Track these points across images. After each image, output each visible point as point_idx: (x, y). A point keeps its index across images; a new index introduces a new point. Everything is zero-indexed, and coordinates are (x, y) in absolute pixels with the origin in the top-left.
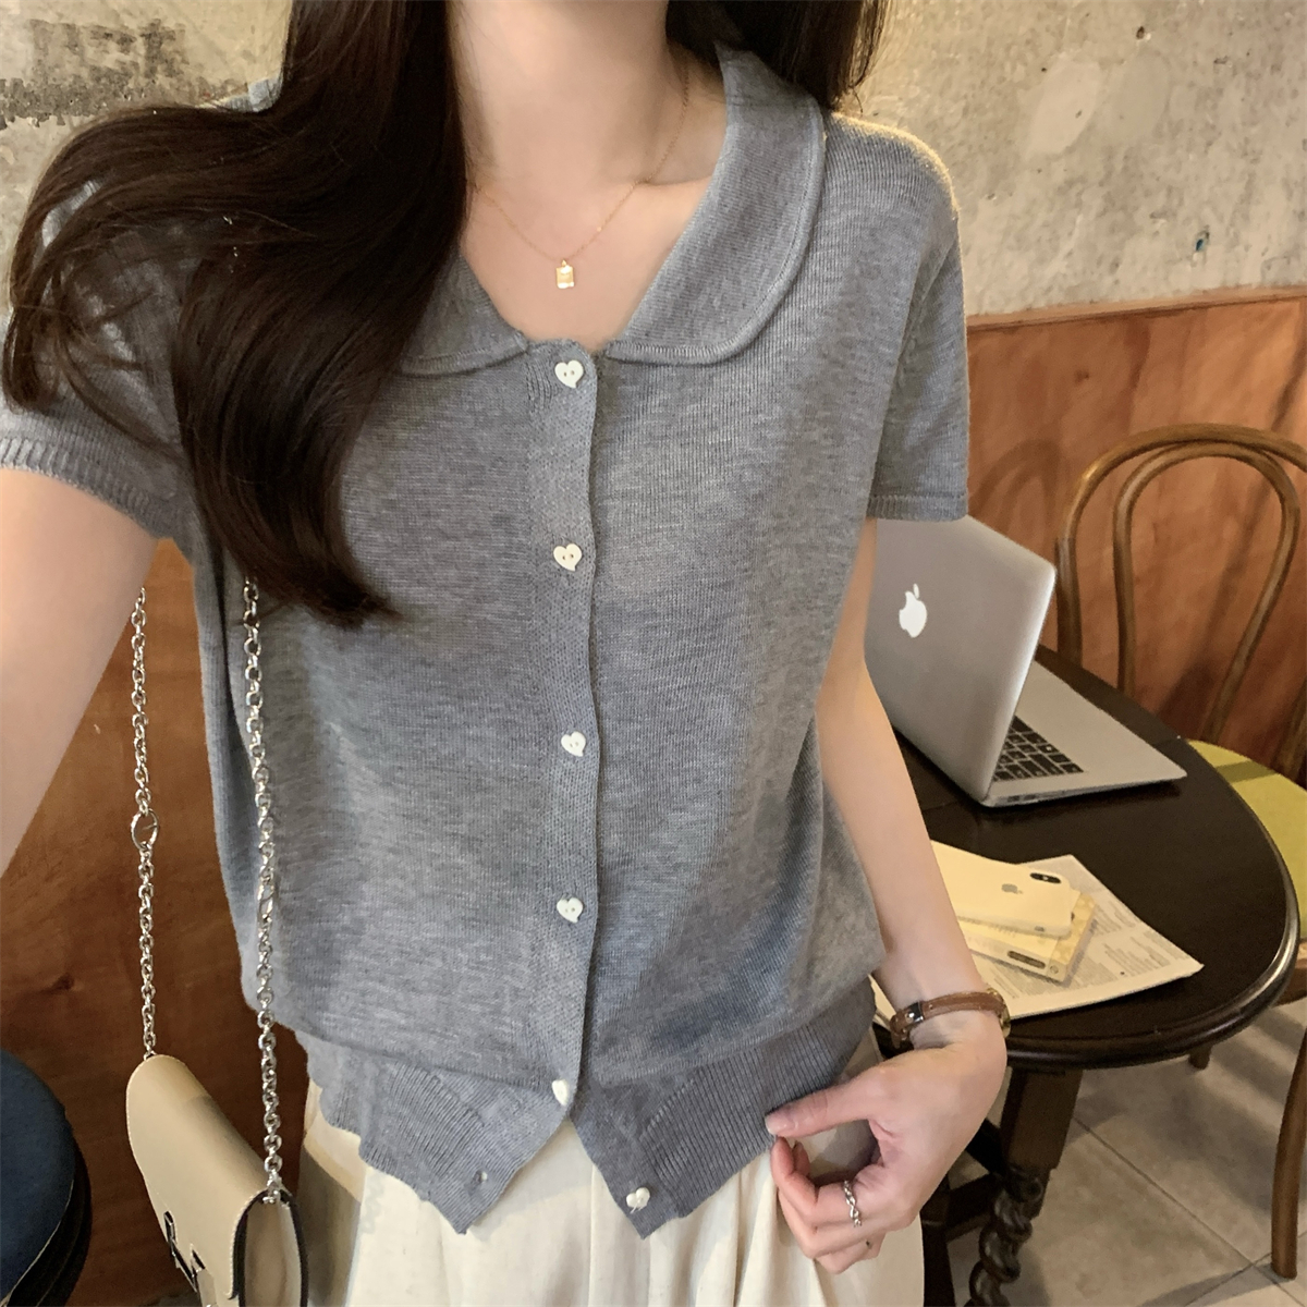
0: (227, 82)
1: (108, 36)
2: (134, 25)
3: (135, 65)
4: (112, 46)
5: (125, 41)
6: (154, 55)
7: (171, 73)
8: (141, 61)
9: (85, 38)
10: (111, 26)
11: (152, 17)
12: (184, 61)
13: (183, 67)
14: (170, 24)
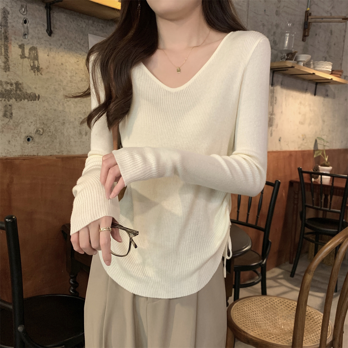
0: (31, 93)
1: (8, 83)
2: (13, 82)
3: (13, 89)
4: (9, 85)
5: (11, 85)
6: (17, 87)
7: (20, 91)
8: (14, 88)
9: (3, 83)
10: (9, 81)
11: (17, 80)
12: (23, 89)
13: (23, 90)
14: (20, 82)
